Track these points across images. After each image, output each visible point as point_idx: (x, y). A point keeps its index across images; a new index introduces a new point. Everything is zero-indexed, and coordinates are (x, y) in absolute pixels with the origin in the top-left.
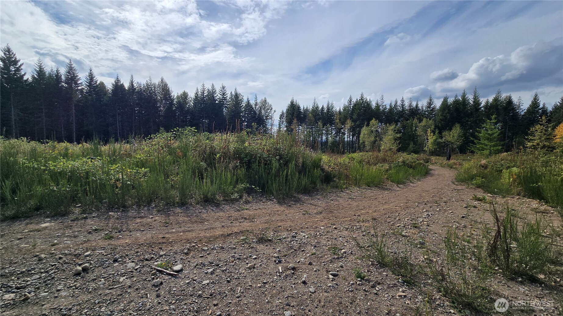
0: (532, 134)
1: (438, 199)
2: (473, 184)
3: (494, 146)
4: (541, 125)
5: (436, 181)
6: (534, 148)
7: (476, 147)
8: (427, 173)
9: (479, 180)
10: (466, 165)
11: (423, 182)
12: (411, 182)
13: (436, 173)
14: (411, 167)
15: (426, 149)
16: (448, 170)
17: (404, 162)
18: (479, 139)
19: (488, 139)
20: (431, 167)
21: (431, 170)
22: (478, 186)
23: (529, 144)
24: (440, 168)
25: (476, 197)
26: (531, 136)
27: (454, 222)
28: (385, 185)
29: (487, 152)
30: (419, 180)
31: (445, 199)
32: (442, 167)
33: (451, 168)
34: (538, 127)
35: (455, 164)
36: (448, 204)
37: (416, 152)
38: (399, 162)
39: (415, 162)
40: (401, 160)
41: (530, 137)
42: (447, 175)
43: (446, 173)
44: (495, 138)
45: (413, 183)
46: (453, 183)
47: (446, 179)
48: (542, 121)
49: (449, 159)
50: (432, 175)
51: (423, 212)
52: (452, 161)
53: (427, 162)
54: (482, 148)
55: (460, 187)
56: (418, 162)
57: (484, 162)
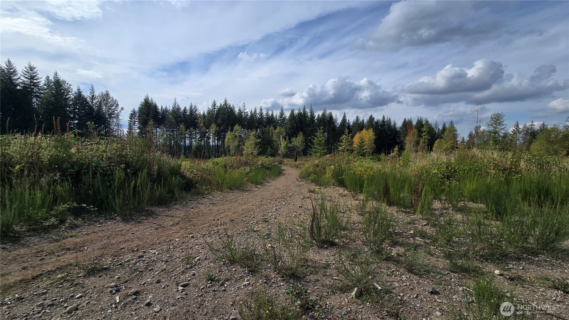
0: (341, 141)
1: (286, 195)
2: (309, 180)
3: (323, 149)
4: (345, 135)
5: (286, 179)
6: (343, 151)
7: (312, 151)
8: (280, 173)
9: (313, 176)
10: (307, 165)
11: (276, 181)
12: (267, 182)
13: (287, 172)
14: (268, 169)
15: (279, 152)
16: (295, 169)
17: (262, 164)
18: (313, 144)
19: (319, 144)
20: (283, 168)
21: (283, 170)
22: (313, 181)
23: (340, 148)
24: (290, 168)
25: (310, 189)
26: (341, 142)
27: (294, 212)
28: (245, 187)
29: (318, 154)
30: (274, 180)
31: (290, 194)
32: (291, 167)
33: (297, 167)
34: (344, 136)
35: (300, 164)
36: (292, 198)
37: (272, 155)
38: (258, 165)
39: (271, 164)
40: (260, 163)
41: (341, 144)
42: (294, 174)
43: (294, 172)
44: (323, 144)
45: (269, 183)
46: (297, 180)
47: (293, 177)
48: (346, 133)
49: (296, 160)
50: (284, 175)
51: (273, 208)
52: (298, 162)
53: (281, 164)
54: (316, 151)
55: (301, 183)
56: (273, 164)
57: (316, 162)
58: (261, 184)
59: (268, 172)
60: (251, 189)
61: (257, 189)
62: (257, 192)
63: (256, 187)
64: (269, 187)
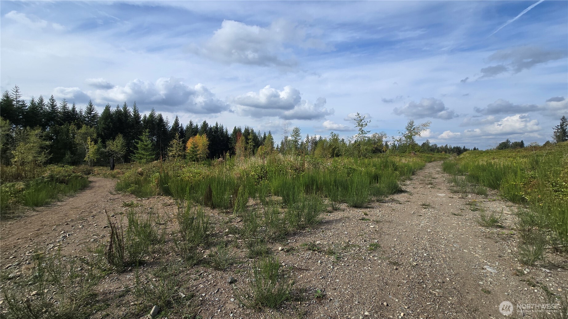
2: (128, 192)
4: (176, 139)
9: (133, 187)
10: (127, 174)
13: (97, 184)
14: (62, 182)
15: (86, 159)
16: (111, 180)
17: (52, 177)
19: (144, 149)
20: (91, 178)
22: (133, 193)
29: (144, 161)
32: (105, 177)
33: (114, 177)
35: (119, 173)
40: (47, 174)
46: (111, 193)
49: (113, 168)
50: (92, 188)
51: (59, 235)
53: (89, 174)
57: (140, 169)
58: (47, 204)
59: (63, 186)
60: (22, 214)
61: (35, 213)
62: (33, 218)
63: (34, 210)
64: (61, 208)
